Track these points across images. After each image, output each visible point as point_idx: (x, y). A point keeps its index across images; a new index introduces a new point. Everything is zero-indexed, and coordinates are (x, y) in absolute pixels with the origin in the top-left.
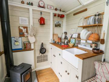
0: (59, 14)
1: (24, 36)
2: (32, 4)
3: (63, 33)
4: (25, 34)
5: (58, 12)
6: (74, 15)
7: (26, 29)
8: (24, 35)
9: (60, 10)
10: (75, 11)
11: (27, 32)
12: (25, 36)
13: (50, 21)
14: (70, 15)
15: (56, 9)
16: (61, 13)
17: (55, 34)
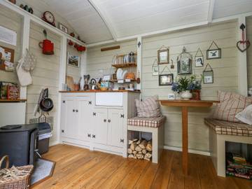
0: (76, 44)
1: (4, 69)
2: (31, 11)
3: (81, 78)
4: (8, 63)
5: (74, 40)
6: (102, 50)
7: (9, 54)
8: (5, 65)
9: (79, 38)
10: (103, 45)
11: (12, 61)
12: (6, 68)
13: (62, 52)
14: (96, 49)
15: (72, 35)
16: (79, 43)
17: (69, 77)
